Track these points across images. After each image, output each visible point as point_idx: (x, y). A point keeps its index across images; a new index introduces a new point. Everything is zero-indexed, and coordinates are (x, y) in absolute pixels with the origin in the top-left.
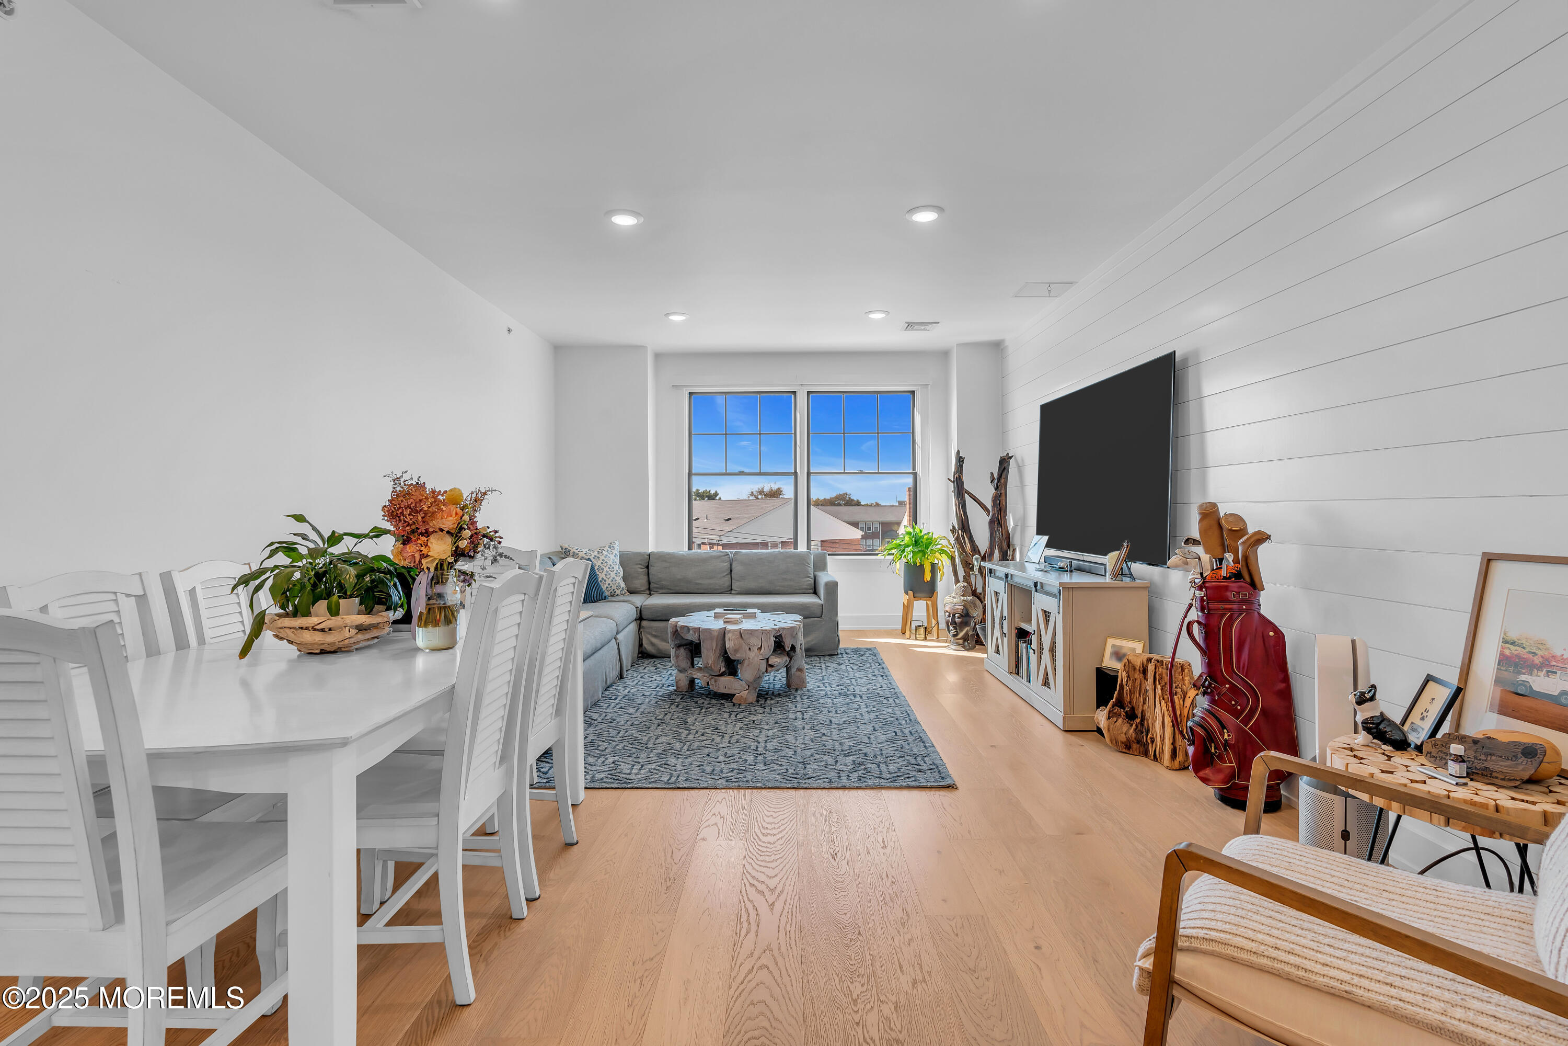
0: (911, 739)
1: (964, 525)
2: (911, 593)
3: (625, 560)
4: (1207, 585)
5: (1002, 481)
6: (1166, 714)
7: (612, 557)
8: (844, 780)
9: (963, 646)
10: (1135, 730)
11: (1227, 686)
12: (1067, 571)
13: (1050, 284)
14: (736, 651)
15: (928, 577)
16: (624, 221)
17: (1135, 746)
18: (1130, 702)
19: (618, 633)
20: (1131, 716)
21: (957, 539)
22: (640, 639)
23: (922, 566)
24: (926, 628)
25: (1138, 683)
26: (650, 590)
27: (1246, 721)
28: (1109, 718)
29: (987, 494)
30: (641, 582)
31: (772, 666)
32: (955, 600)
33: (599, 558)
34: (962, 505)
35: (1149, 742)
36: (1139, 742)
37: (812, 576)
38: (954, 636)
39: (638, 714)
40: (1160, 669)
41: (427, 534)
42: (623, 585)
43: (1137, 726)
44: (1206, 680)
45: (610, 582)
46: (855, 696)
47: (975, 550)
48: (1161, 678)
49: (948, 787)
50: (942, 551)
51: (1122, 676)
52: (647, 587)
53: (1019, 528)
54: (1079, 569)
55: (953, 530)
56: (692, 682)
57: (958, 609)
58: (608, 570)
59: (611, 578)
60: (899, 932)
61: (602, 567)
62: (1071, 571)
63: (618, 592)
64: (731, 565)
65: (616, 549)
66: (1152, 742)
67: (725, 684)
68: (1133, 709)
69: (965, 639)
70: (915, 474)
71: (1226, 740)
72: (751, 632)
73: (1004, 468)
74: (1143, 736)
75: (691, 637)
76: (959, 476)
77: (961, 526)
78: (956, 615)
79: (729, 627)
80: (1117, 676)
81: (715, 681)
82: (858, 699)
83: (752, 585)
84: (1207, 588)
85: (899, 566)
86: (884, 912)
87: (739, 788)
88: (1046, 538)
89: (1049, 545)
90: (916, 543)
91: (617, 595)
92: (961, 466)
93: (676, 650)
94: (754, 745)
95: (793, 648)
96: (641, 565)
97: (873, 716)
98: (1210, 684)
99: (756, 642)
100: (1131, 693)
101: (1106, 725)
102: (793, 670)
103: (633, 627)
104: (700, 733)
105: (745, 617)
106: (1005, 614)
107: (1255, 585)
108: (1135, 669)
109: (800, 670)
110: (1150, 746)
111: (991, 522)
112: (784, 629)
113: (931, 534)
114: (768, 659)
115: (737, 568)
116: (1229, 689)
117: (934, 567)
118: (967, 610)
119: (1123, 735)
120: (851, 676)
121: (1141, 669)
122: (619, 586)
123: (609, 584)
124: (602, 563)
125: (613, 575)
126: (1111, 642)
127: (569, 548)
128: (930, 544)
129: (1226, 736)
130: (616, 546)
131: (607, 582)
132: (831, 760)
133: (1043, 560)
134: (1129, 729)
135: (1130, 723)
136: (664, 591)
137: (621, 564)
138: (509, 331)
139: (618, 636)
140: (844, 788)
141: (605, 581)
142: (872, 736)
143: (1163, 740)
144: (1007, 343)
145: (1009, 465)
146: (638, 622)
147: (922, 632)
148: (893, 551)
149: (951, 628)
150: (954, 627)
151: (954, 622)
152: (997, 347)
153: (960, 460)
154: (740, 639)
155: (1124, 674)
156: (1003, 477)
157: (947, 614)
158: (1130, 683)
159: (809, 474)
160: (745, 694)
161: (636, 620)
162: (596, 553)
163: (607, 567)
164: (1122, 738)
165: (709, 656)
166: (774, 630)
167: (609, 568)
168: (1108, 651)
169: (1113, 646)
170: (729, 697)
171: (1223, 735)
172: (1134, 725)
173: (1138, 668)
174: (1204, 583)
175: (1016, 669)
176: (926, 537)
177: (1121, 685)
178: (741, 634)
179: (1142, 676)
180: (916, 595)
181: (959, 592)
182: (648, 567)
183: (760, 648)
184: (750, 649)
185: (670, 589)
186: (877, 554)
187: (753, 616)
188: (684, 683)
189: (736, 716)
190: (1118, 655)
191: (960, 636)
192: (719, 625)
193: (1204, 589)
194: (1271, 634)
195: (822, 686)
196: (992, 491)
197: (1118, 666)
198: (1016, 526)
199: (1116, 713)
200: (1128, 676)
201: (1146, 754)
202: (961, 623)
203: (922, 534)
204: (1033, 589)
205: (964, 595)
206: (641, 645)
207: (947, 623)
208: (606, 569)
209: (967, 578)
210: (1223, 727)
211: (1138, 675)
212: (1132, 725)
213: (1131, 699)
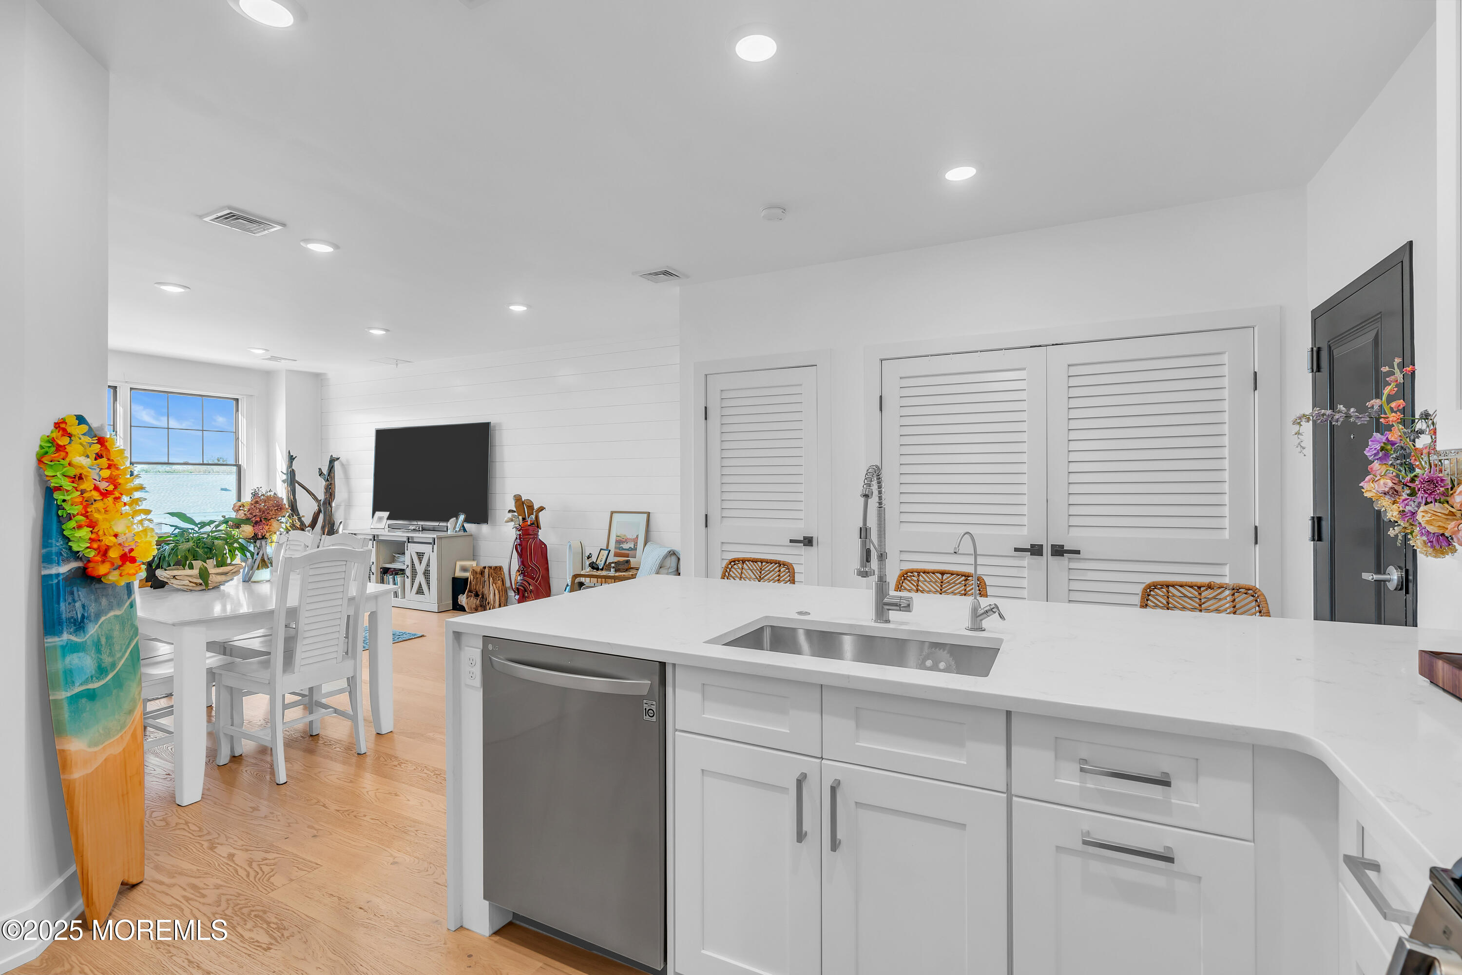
5: (332, 475)
6: (496, 589)
10: (480, 601)
12: (420, 531)
16: (172, 289)
17: (481, 606)
18: (475, 589)
20: (477, 595)
25: (479, 580)
27: (536, 582)
28: (467, 598)
34: (292, 487)
35: (487, 603)
40: (491, 571)
43: (480, 598)
44: (522, 567)
48: (491, 573)
51: (471, 578)
66: (489, 603)
68: (477, 592)
70: (239, 467)
71: (531, 590)
73: (332, 466)
74: (484, 603)
76: (291, 470)
80: (468, 579)
84: (522, 530)
89: (389, 518)
92: (293, 463)
98: (524, 569)
100: (476, 584)
101: (466, 602)
107: (538, 527)
108: (476, 573)
110: (488, 605)
111: (318, 507)
116: (528, 569)
119: (474, 605)
121: (480, 572)
126: (459, 564)
129: (531, 588)
133: (387, 526)
134: (476, 602)
143: (494, 602)
144: (326, 375)
145: (335, 464)
152: (318, 379)
153: (291, 459)
155: (472, 576)
156: (332, 472)
158: (475, 580)
168: (458, 569)
169: (461, 566)
173: (478, 572)
174: (521, 528)
177: (470, 583)
179: (481, 575)
190: (464, 569)
193: (520, 531)
194: (543, 546)
196: (322, 485)
197: (467, 575)
199: (469, 596)
200: (474, 577)
204: (406, 542)
210: (530, 585)
211: (478, 576)
212: (478, 599)
213: (476, 587)
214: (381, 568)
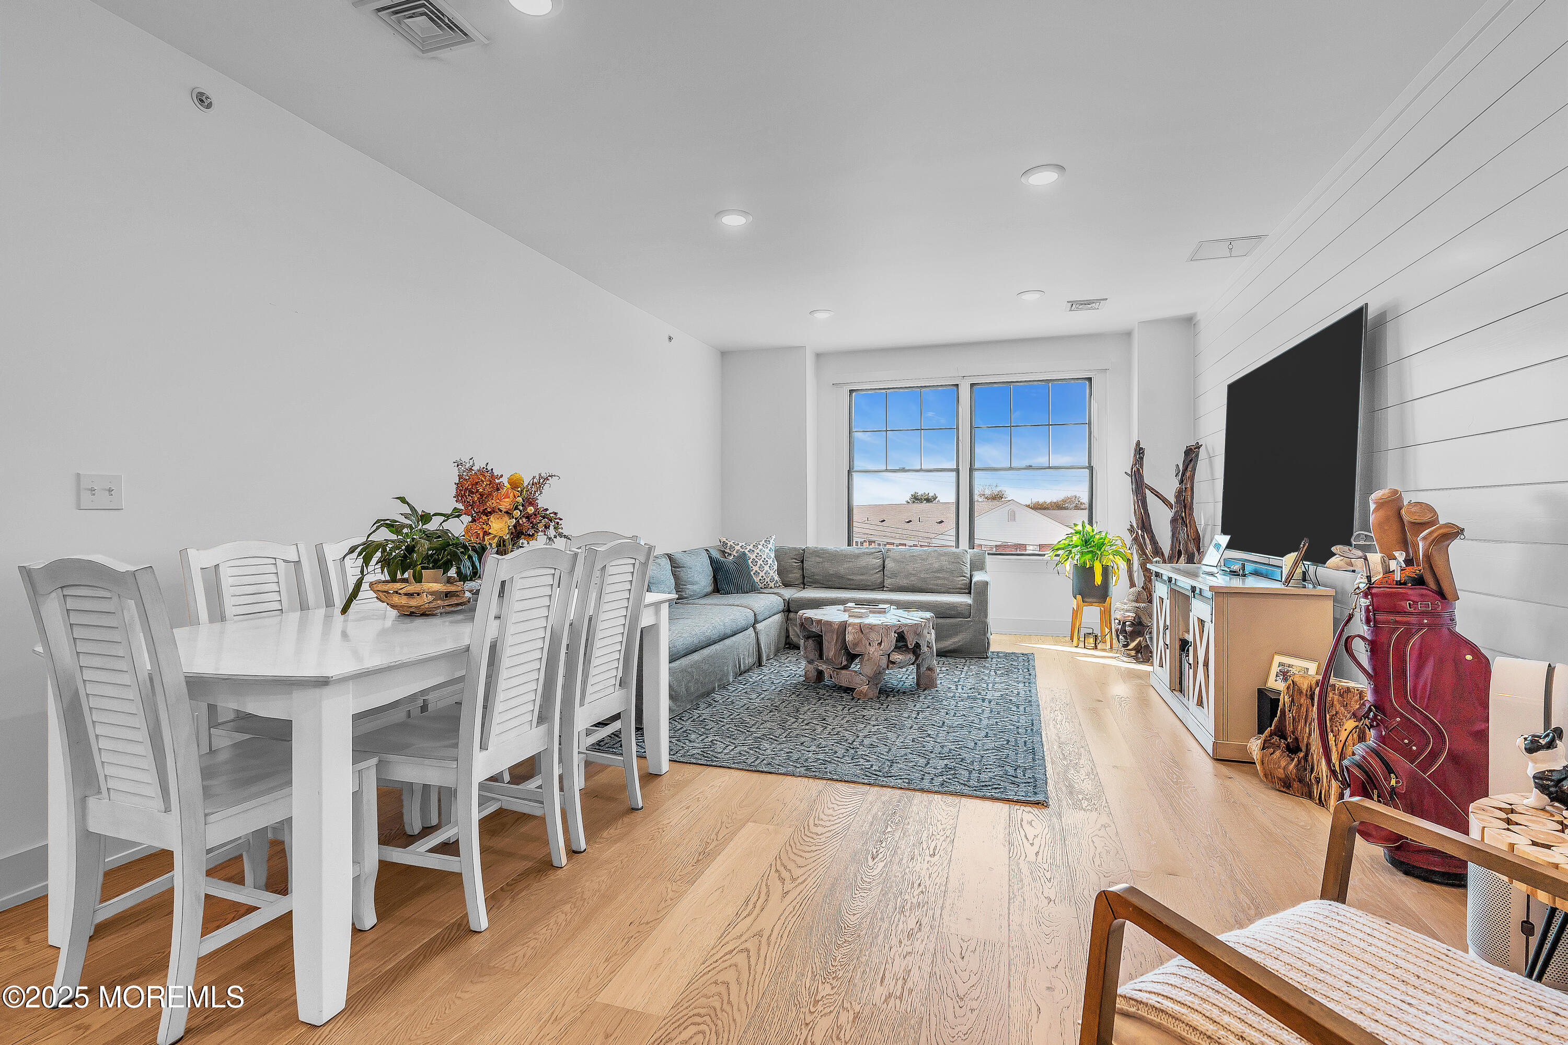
0: (1022, 748)
1: (1144, 523)
2: (1079, 597)
3: (780, 555)
4: (1374, 591)
5: (1188, 474)
7: (767, 551)
8: (926, 784)
9: (1136, 658)
10: (1296, 766)
11: (1398, 719)
12: (1239, 575)
13: (1231, 241)
14: (856, 645)
15: (1098, 580)
16: (734, 221)
17: (1296, 785)
18: (1293, 732)
19: (756, 622)
20: (1293, 749)
21: (1136, 539)
22: (787, 631)
23: (1092, 568)
24: (1096, 636)
25: (1304, 710)
26: (804, 583)
27: (1424, 767)
28: (1263, 749)
29: (1170, 487)
30: (796, 575)
31: (893, 663)
32: (1126, 607)
33: (753, 551)
34: (1142, 502)
35: (1313, 782)
36: (1301, 781)
37: (968, 575)
38: (1125, 646)
39: (758, 700)
40: (1331, 695)
41: (488, 514)
42: (776, 578)
43: (1299, 761)
44: (1370, 710)
45: (764, 575)
46: (983, 700)
47: (1157, 552)
49: (1038, 804)
50: (1116, 553)
51: (1284, 699)
52: (801, 581)
53: (1209, 528)
54: (1256, 573)
55: (1131, 530)
56: (820, 674)
57: (1129, 616)
58: (762, 563)
59: (764, 571)
60: (900, 942)
61: (756, 560)
62: (1245, 576)
63: (772, 585)
64: (884, 562)
65: (771, 543)
66: (1318, 782)
67: (844, 679)
68: (1295, 740)
69: (1138, 649)
70: (1091, 468)
71: (1393, 788)
72: (872, 627)
73: (1191, 461)
74: (1306, 775)
75: (815, 629)
76: (1138, 470)
77: (1140, 525)
78: (1127, 623)
79: (851, 620)
80: (1280, 700)
81: (837, 674)
82: (986, 704)
83: (904, 582)
84: (1372, 595)
85: (1068, 566)
86: (896, 920)
87: (815, 777)
88: (1228, 538)
90: (1086, 542)
91: (771, 588)
92: (1142, 459)
93: (805, 641)
94: (851, 739)
95: (917, 646)
96: (796, 559)
97: (993, 721)
98: (1375, 716)
99: (874, 636)
100: (1295, 720)
101: (1259, 756)
102: (923, 669)
103: (778, 618)
104: (805, 722)
105: (871, 612)
106: (1168, 623)
107: (1442, 594)
108: (1301, 692)
109: (930, 669)
110: (1315, 787)
111: (1174, 521)
112: (906, 625)
113: (1103, 534)
114: (889, 655)
115: (890, 564)
116: (1399, 724)
117: (1106, 570)
118: (1140, 618)
119: (1282, 771)
120: (992, 679)
121: (1309, 693)
122: (772, 580)
123: (762, 577)
124: (756, 556)
125: (766, 568)
126: (1278, 659)
127: (727, 542)
128: (1103, 544)
129: (1393, 782)
130: (772, 541)
131: (760, 575)
132: (922, 761)
133: (1220, 562)
135: (1290, 757)
136: (816, 586)
137: (777, 557)
138: (670, 339)
139: (757, 625)
140: (922, 790)
141: (759, 573)
142: (980, 743)
143: (1329, 781)
144: (1199, 317)
145: (1197, 456)
146: (786, 614)
147: (1091, 640)
148: (1060, 552)
149: (1121, 637)
150: (1124, 636)
151: (1123, 631)
152: (1189, 322)
153: (1140, 452)
154: (860, 634)
155: (1286, 697)
156: (1189, 469)
157: (1117, 621)
158: (1294, 708)
159: (971, 470)
160: (865, 688)
161: (783, 611)
162: (751, 547)
163: (761, 560)
164: (1280, 773)
165: (830, 649)
166: (894, 626)
167: (763, 562)
168: (1275, 669)
169: (1280, 664)
170: (849, 690)
171: (1388, 780)
172: (1296, 759)
173: (1304, 692)
174: (1369, 588)
175: (1178, 685)
176: (1097, 537)
177: (1283, 712)
178: (861, 629)
179: (1309, 701)
180: (1085, 599)
181: (1131, 598)
182: (802, 562)
183: (880, 644)
184: (870, 643)
185: (823, 584)
186: (1044, 555)
187: (883, 612)
188: (813, 674)
189: (849, 710)
190: (1284, 674)
191: (1130, 647)
192: (844, 617)
193: (1369, 597)
194: (1469, 657)
195: (953, 687)
196: (1175, 484)
197: (1280, 686)
198: (1206, 525)
199: (1273, 744)
200: (1293, 701)
201: (1310, 796)
202: (1132, 632)
203: (1095, 533)
204: (1190, 594)
205: (1137, 601)
206: (788, 637)
207: (1117, 631)
208: (760, 562)
209: (1147, 582)
210: (1390, 770)
211: (1304, 700)
212: (1293, 760)
213: (1295, 729)
214: (1181, 640)
